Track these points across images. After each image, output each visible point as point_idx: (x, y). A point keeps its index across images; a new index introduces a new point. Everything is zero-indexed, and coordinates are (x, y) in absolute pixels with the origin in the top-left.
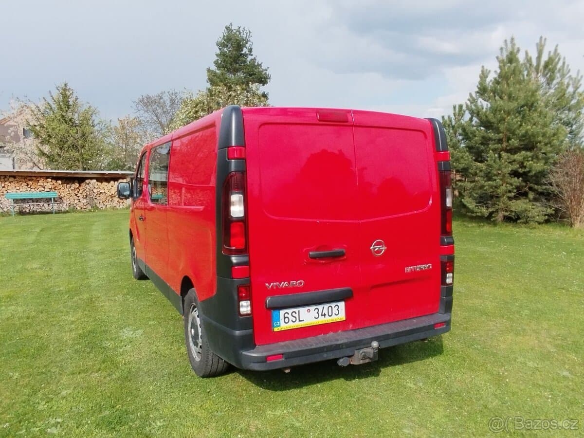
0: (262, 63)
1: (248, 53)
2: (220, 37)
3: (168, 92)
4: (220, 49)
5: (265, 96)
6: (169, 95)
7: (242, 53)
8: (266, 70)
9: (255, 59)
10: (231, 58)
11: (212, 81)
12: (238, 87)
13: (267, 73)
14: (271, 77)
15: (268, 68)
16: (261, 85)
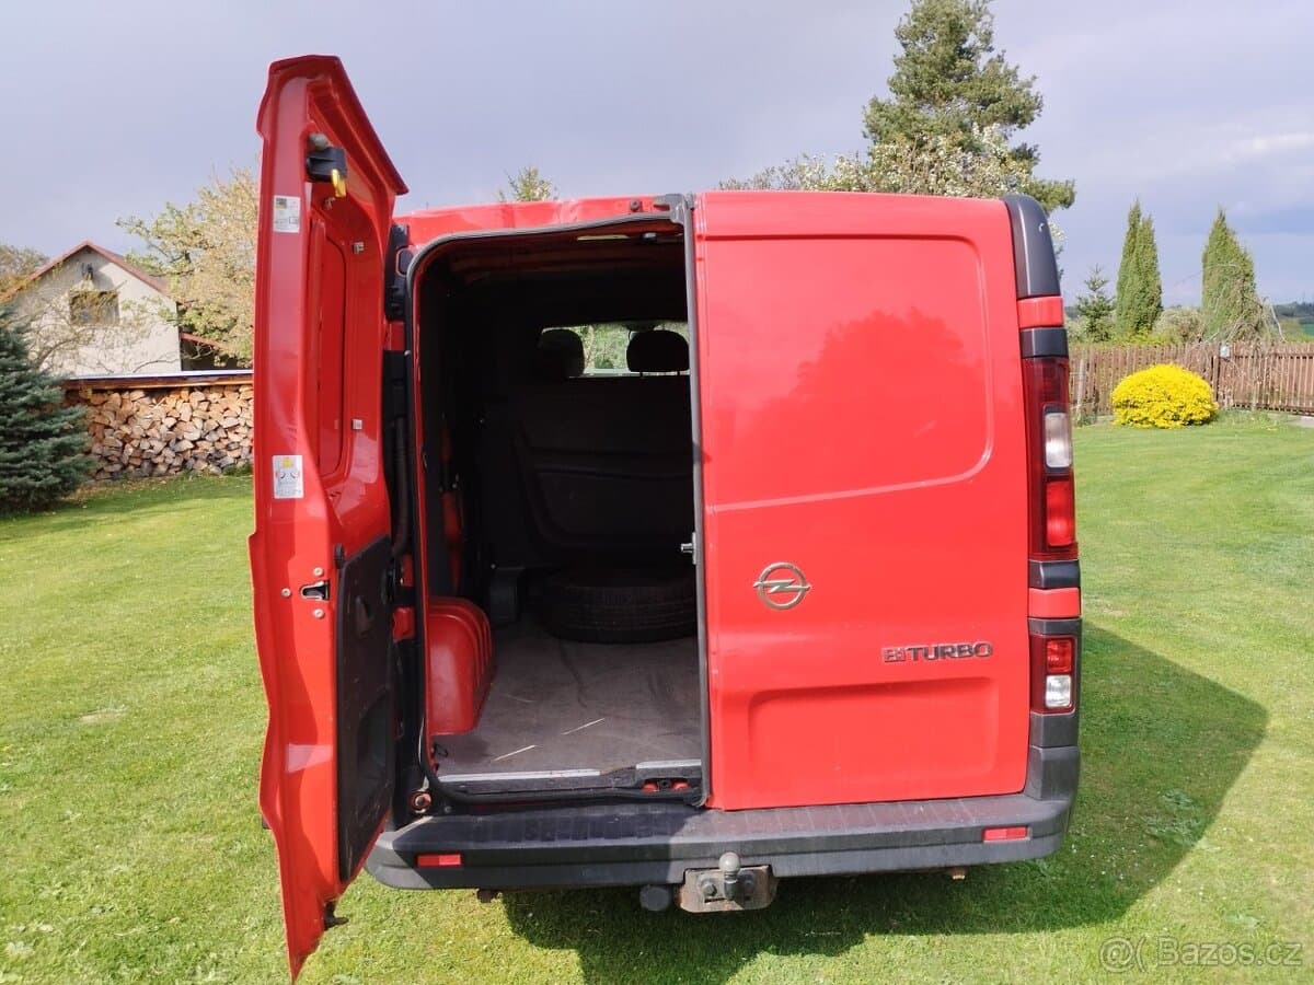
0: (1017, 67)
1: (979, 44)
2: (906, 15)
3: (781, 170)
4: (905, 45)
5: (1025, 155)
6: (785, 176)
7: (964, 46)
8: (1029, 85)
9: (1000, 59)
10: (931, 64)
11: (877, 132)
12: (943, 141)
13: (1033, 94)
14: (1044, 102)
15: (1034, 78)
16: (1015, 126)
